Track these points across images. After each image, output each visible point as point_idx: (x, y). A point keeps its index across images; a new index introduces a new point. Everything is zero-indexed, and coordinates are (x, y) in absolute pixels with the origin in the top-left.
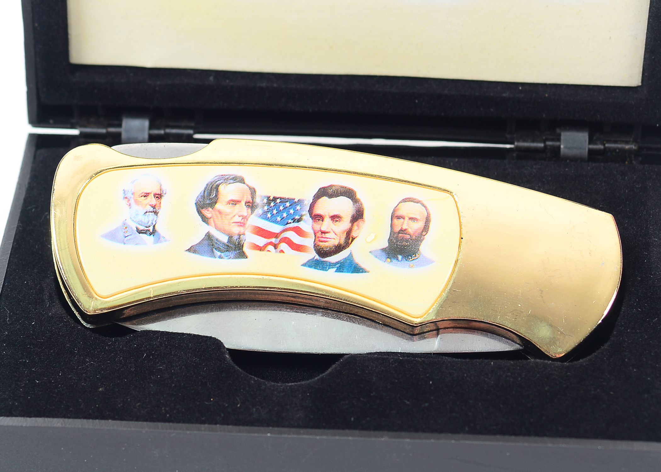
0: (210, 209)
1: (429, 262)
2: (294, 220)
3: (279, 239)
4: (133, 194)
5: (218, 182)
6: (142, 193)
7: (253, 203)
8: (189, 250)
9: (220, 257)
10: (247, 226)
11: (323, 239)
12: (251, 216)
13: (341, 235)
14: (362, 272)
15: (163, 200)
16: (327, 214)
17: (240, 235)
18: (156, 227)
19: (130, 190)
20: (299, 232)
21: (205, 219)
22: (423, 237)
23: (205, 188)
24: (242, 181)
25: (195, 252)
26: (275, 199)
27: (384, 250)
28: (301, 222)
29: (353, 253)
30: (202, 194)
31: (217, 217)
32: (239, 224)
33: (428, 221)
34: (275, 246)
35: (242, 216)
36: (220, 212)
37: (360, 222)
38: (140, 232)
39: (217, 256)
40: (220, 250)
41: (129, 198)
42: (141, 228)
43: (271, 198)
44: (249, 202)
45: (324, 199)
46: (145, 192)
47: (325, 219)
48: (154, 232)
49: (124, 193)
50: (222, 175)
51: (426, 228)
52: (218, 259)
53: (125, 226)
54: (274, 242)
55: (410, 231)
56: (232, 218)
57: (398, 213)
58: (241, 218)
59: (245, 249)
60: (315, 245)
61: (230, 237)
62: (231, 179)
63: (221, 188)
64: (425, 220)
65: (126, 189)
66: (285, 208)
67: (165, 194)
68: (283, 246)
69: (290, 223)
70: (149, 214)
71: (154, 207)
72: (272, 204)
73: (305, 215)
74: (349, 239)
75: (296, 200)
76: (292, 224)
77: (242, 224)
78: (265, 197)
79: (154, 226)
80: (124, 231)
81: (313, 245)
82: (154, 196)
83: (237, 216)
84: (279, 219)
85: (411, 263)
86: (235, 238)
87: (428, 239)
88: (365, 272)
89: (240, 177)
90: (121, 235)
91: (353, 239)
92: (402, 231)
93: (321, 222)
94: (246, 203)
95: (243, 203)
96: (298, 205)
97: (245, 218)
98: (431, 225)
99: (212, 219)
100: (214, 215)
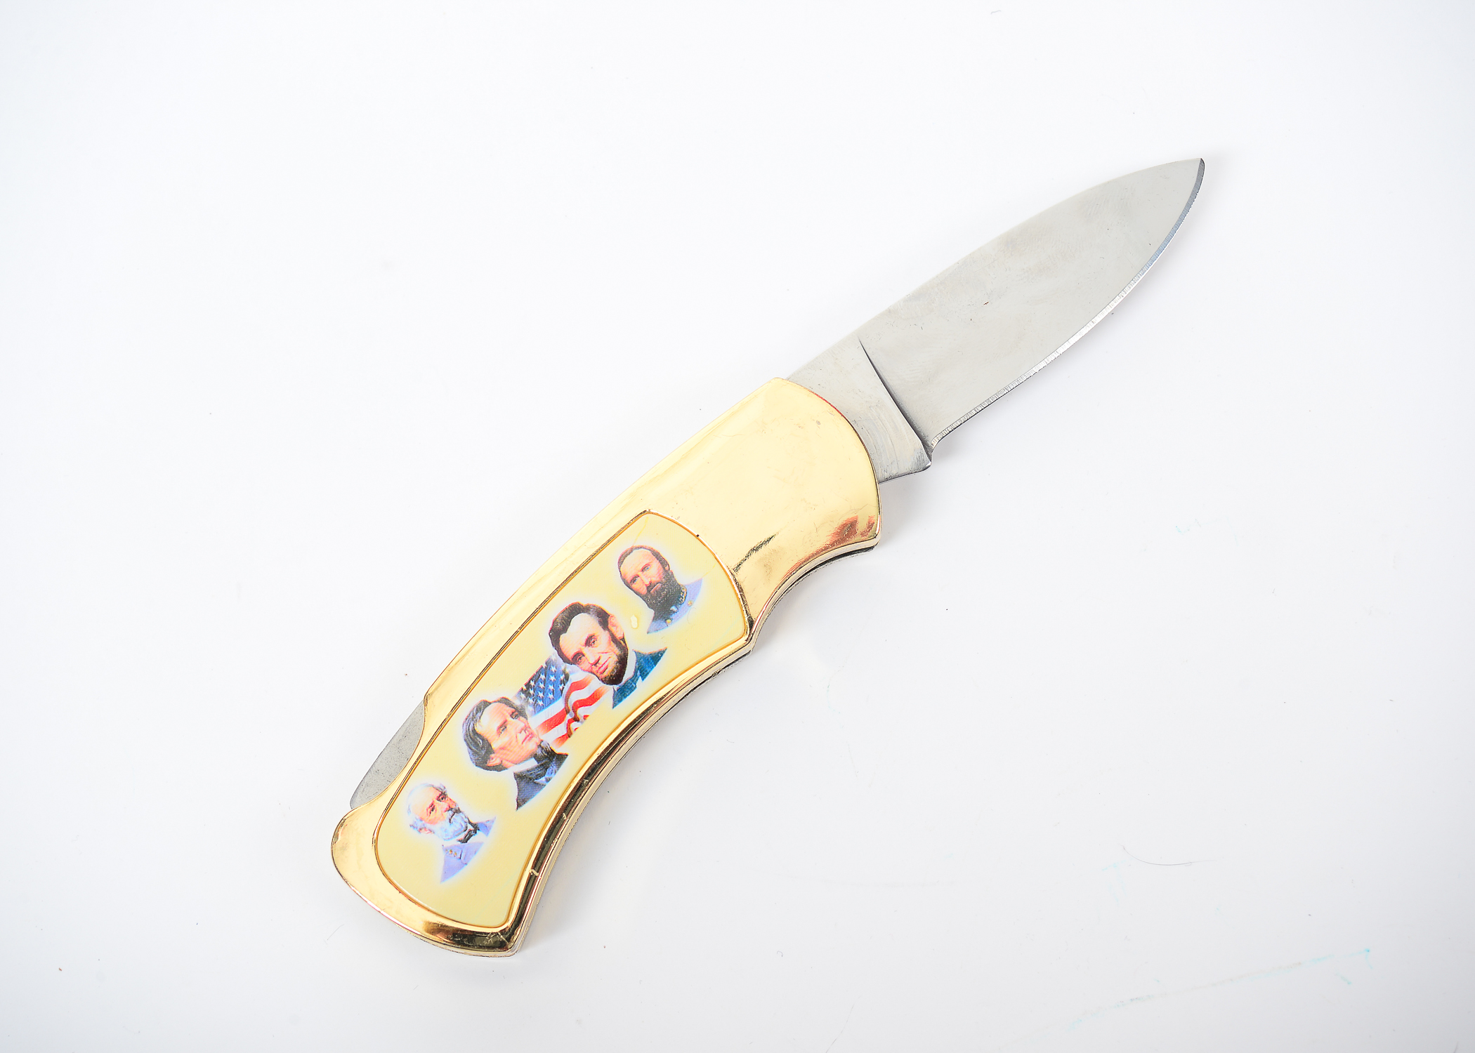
0: (492, 755)
1: (698, 584)
2: (563, 682)
3: (571, 711)
4: (421, 820)
5: (471, 730)
6: (427, 810)
7: (516, 709)
8: (519, 806)
9: (548, 780)
10: (535, 732)
11: (602, 669)
12: (529, 721)
13: (611, 648)
14: (662, 655)
15: (449, 794)
16: (580, 647)
17: (540, 745)
18: (473, 821)
19: (415, 820)
20: (578, 686)
21: (499, 768)
22: (669, 572)
23: (468, 745)
24: (486, 704)
25: (524, 801)
26: (528, 685)
27: (655, 619)
28: (570, 677)
29: (637, 650)
30: (471, 753)
31: (505, 754)
32: (528, 738)
33: (657, 555)
34: (576, 719)
35: (522, 729)
36: (502, 748)
37: (611, 620)
38: (465, 840)
39: (545, 783)
40: (541, 776)
41: (422, 826)
42: (462, 836)
43: (525, 688)
44: (513, 713)
45: (564, 638)
46: (428, 806)
47: (584, 652)
48: (476, 828)
49: (414, 827)
50: (466, 719)
51: (663, 562)
52: (548, 785)
53: (449, 851)
54: (570, 718)
55: (654, 579)
56: (517, 741)
57: (629, 578)
58: (523, 732)
59: (557, 751)
60: (603, 681)
61: (535, 756)
62: (477, 713)
63: (478, 729)
64: (654, 557)
65: (411, 823)
66: (544, 682)
67: (445, 788)
68: (581, 711)
69: (563, 688)
70: (454, 819)
71: (450, 809)
72: (532, 692)
73: (565, 668)
74: (621, 643)
75: (544, 666)
76: (565, 687)
77: (530, 736)
78: (519, 693)
79: (470, 823)
80: (453, 855)
81: (600, 682)
82: (439, 800)
83: (518, 735)
84: (551, 696)
85: (688, 601)
86: (539, 752)
87: (674, 567)
88: (664, 652)
89: (481, 702)
90: (454, 861)
91: (623, 639)
92: (650, 587)
93: (583, 658)
94: (511, 716)
95: (510, 719)
96: (550, 667)
97: (526, 728)
98: (664, 555)
99: (504, 761)
100: (501, 756)
